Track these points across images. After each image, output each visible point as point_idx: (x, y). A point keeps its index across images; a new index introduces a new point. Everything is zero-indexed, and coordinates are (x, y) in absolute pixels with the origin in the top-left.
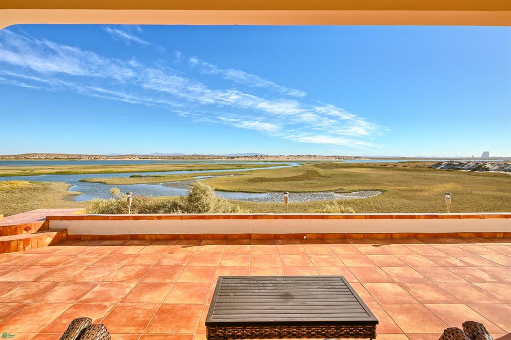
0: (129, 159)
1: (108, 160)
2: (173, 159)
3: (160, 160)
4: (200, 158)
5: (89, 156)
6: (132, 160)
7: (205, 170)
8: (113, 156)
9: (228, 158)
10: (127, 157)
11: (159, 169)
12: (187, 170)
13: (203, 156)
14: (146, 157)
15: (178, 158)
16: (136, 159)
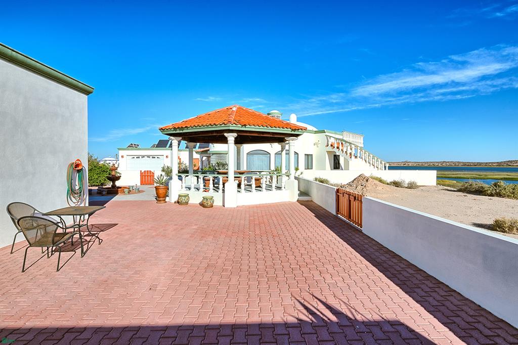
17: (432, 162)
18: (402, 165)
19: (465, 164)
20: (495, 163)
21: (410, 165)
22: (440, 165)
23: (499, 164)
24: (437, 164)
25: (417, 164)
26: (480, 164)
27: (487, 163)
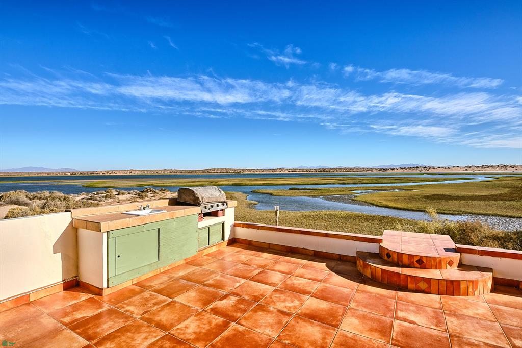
0: (280, 173)
1: (263, 173)
2: (319, 172)
5: (249, 170)
6: (282, 173)
7: (360, 183)
9: (380, 171)
10: (278, 170)
11: (312, 182)
13: (351, 169)
15: (324, 171)
16: (287, 172)
17: (156, 171)
18: (128, 174)
19: (181, 172)
20: (200, 171)
21: (136, 174)
22: (162, 173)
23: (203, 171)
24: (160, 172)
25: (142, 172)
26: (191, 172)
27: (195, 171)
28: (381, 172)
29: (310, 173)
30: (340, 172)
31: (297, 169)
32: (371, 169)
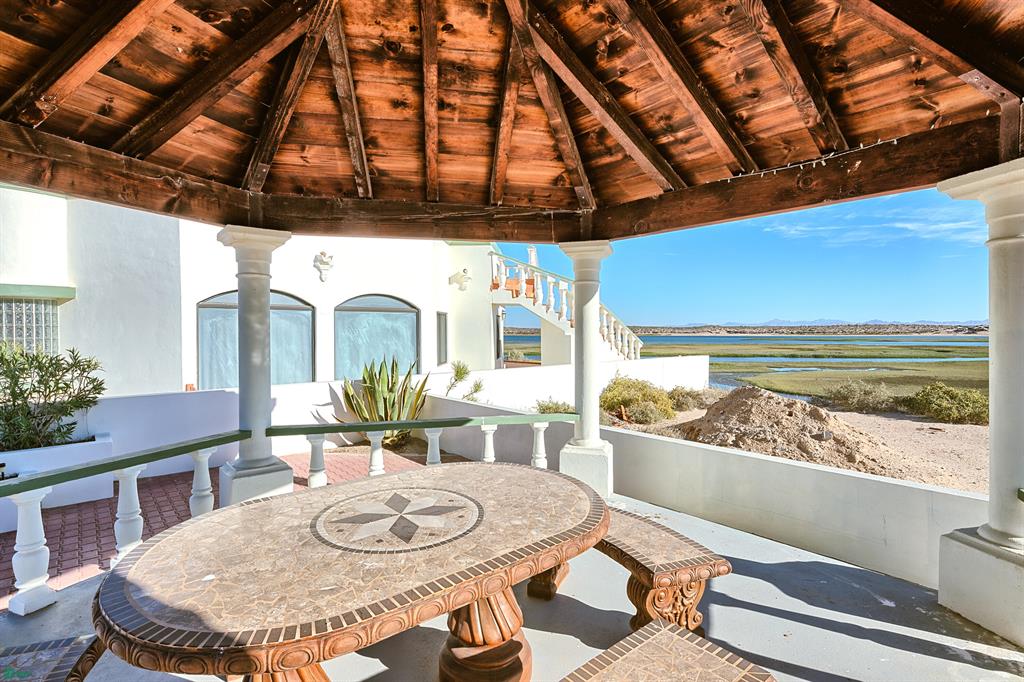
0: (710, 334)
1: (673, 335)
2: (798, 333)
3: (770, 335)
4: (871, 330)
5: (646, 328)
6: (714, 334)
7: (829, 357)
8: (682, 329)
9: (957, 331)
10: (705, 330)
12: (785, 356)
13: (880, 327)
14: (742, 329)
15: (811, 331)
16: (724, 333)
28: (960, 334)
29: (777, 335)
30: (851, 333)
31: (749, 328)
32: (935, 329)
